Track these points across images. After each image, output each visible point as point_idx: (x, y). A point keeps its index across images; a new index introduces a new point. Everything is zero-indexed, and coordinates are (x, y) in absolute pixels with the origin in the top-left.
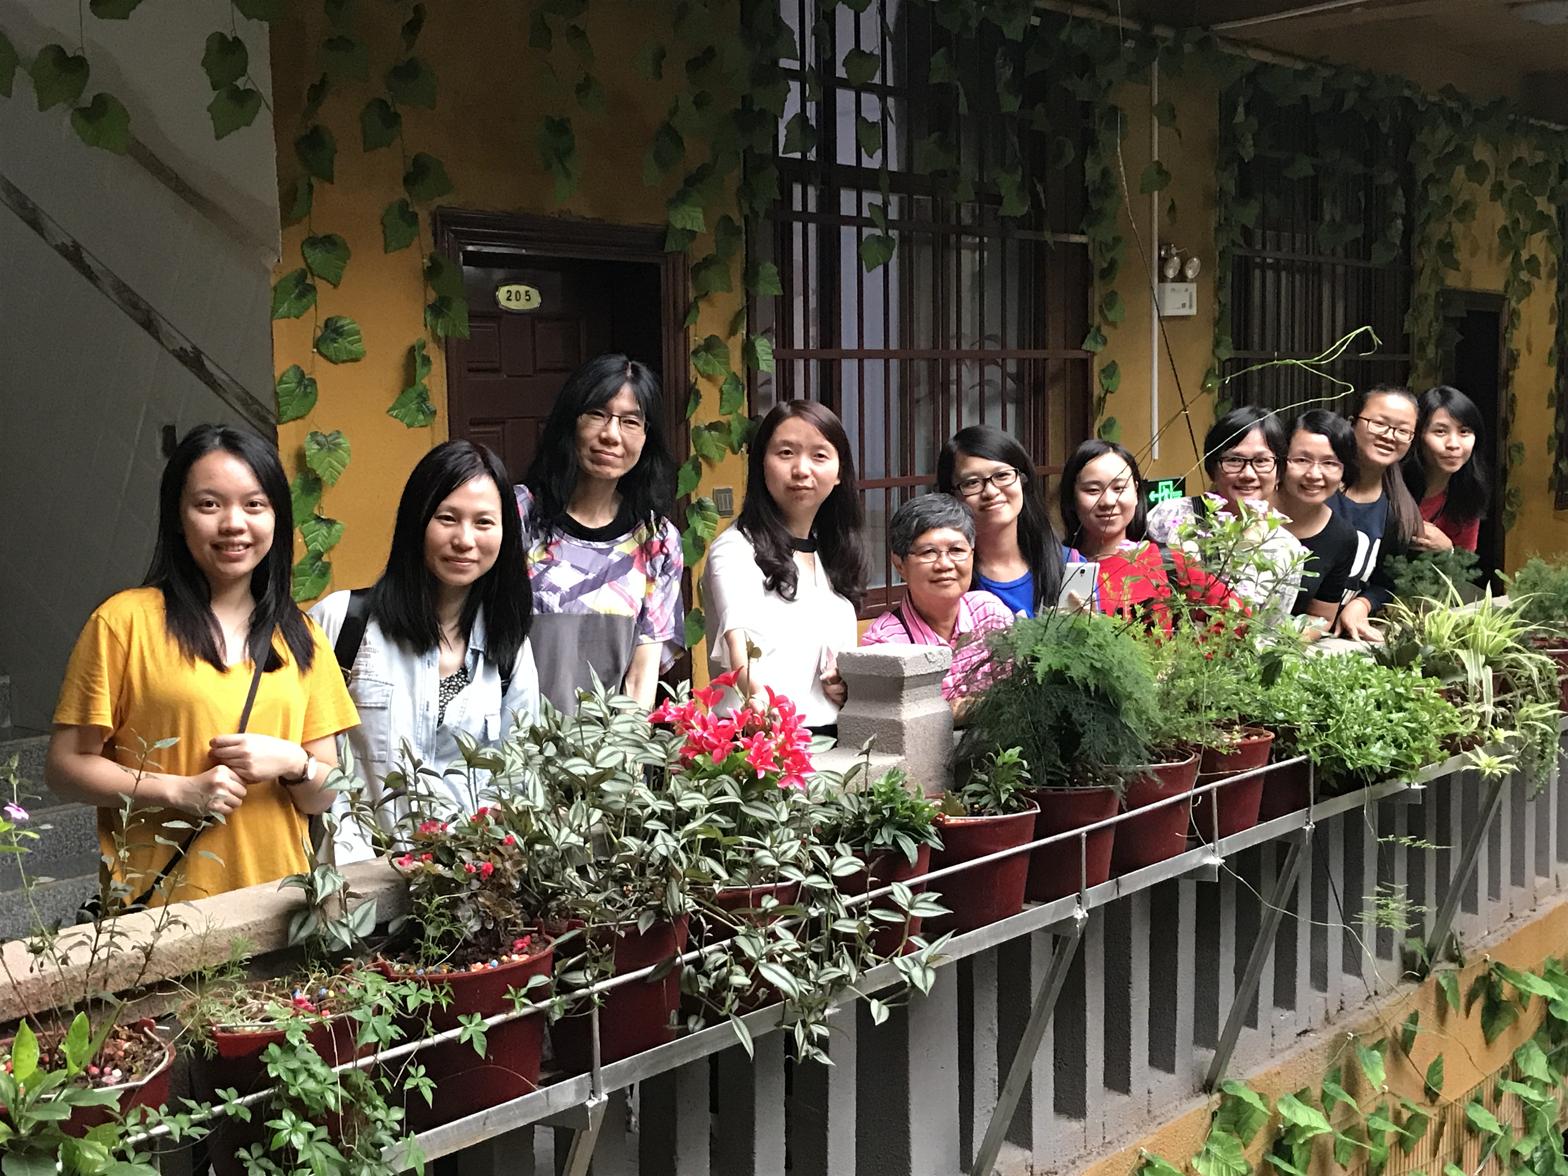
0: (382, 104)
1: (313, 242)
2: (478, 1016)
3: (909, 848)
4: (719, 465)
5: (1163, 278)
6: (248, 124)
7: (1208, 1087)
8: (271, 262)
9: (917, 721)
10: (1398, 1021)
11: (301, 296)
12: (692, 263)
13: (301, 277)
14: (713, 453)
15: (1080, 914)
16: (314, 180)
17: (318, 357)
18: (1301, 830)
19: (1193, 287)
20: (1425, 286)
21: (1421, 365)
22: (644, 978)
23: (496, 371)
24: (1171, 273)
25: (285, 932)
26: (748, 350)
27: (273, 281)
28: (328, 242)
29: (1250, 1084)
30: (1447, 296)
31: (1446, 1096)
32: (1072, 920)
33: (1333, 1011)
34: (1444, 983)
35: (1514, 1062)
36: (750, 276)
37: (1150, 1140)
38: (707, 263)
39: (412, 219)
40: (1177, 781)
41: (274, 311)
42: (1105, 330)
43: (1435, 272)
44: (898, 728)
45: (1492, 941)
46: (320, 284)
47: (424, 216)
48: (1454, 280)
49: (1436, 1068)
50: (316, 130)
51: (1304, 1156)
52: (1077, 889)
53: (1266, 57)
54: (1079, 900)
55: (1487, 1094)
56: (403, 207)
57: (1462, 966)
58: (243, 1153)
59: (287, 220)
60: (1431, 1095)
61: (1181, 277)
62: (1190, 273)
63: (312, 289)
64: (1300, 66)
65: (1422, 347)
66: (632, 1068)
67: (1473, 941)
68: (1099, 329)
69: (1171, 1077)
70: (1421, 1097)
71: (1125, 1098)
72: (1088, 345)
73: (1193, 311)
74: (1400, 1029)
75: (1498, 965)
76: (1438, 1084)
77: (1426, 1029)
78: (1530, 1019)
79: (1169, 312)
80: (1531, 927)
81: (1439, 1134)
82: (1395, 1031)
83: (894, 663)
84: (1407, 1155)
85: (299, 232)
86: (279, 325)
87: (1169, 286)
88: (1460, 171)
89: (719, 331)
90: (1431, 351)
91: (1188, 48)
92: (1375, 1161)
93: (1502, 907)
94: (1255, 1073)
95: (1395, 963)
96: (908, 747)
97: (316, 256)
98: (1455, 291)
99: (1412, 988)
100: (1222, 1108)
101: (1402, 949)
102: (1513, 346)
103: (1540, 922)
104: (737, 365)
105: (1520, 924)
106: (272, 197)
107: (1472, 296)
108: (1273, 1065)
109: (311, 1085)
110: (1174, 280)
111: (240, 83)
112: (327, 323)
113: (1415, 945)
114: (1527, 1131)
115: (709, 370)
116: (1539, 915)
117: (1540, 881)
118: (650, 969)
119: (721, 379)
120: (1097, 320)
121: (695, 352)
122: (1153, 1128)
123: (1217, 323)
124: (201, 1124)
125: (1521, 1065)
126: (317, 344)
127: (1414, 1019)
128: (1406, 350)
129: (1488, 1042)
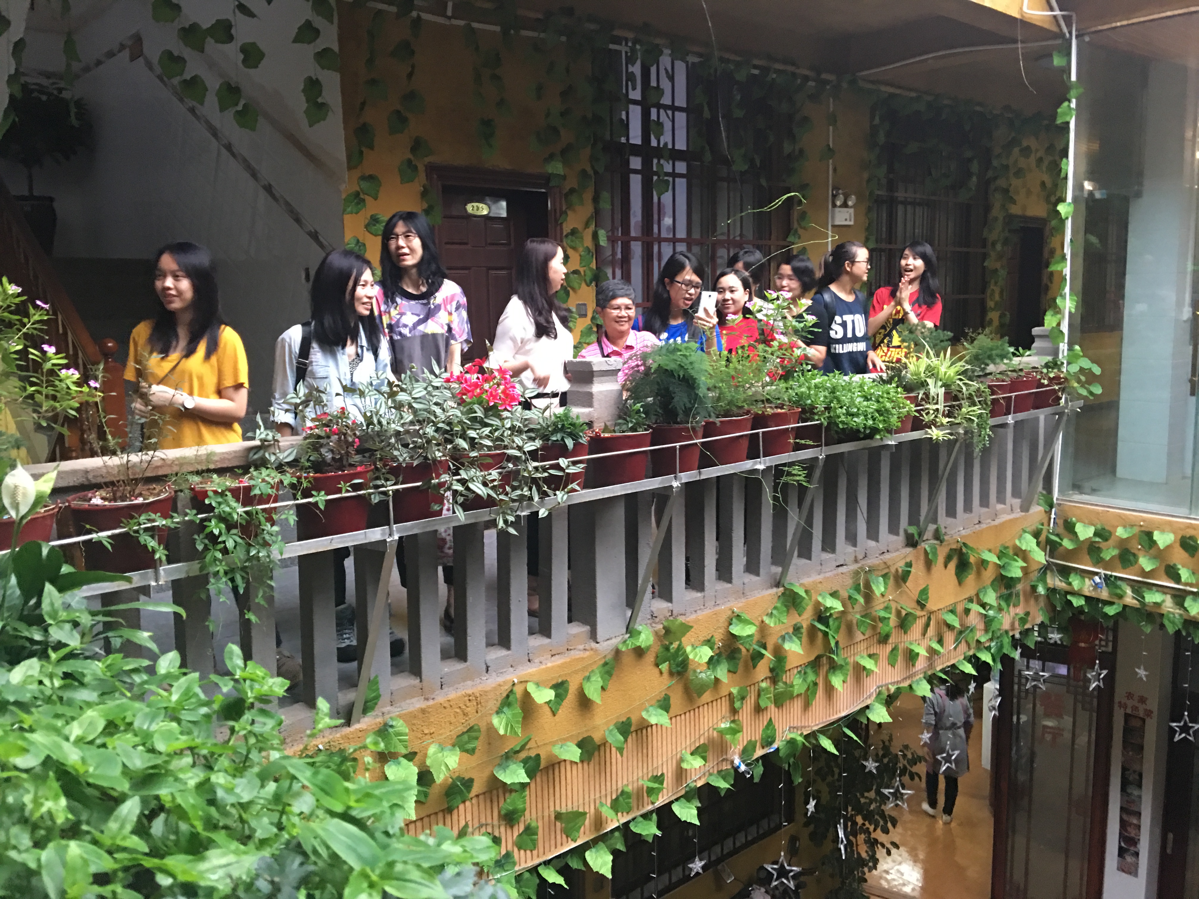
0: (398, 112)
1: (363, 178)
2: (323, 493)
3: (570, 443)
4: (580, 292)
5: (834, 205)
6: (324, 119)
7: (778, 585)
8: (343, 187)
9: (601, 392)
10: (900, 565)
11: (358, 204)
12: (565, 192)
13: (357, 194)
14: (576, 285)
15: (675, 484)
16: (363, 149)
17: (367, 234)
18: (817, 458)
19: (852, 211)
20: (996, 212)
21: (993, 254)
22: (418, 487)
23: (466, 244)
24: (838, 203)
25: (247, 456)
26: (595, 236)
27: (344, 196)
28: (371, 178)
29: (801, 585)
30: (1010, 218)
31: (931, 605)
32: (671, 487)
33: (860, 557)
34: (928, 549)
35: (977, 595)
36: (596, 200)
37: (740, 605)
38: (572, 191)
39: (415, 169)
40: (737, 426)
41: (344, 210)
42: (801, 231)
43: (1003, 206)
44: (590, 395)
45: (963, 532)
46: (368, 199)
47: (421, 168)
48: (1015, 210)
49: (924, 592)
50: (364, 125)
51: (836, 623)
52: (675, 473)
53: (891, 90)
54: (675, 478)
55: (960, 609)
56: (409, 162)
57: (941, 542)
58: (196, 537)
59: (350, 168)
60: (921, 605)
61: (845, 205)
62: (850, 203)
63: (364, 200)
64: (913, 94)
65: (994, 244)
66: (412, 527)
67: (952, 532)
68: (796, 231)
69: (757, 578)
70: (914, 605)
71: (729, 585)
72: (791, 239)
73: (852, 223)
74: (900, 570)
75: (964, 544)
76: (926, 599)
77: (918, 570)
78: (989, 575)
79: (837, 223)
80: (990, 528)
81: (927, 625)
82: (897, 570)
83: (589, 364)
84: (905, 633)
85: (357, 173)
86: (347, 217)
87: (837, 210)
88: (1016, 150)
89: (580, 226)
90: (999, 247)
91: (845, 85)
92: (883, 633)
93: (974, 517)
94: (806, 581)
95: (901, 539)
96: (596, 403)
97: (364, 185)
98: (1017, 216)
99: (909, 550)
100: (783, 594)
101: (906, 531)
102: (1052, 246)
103: (996, 526)
104: (588, 242)
105: (983, 526)
106: (342, 155)
107: (1025, 219)
108: (819, 578)
109: (227, 509)
110: (840, 206)
111: (320, 100)
112: (372, 216)
113: (912, 530)
114: (986, 630)
115: (573, 244)
116: (997, 522)
117: (1000, 507)
118: (419, 484)
119: (581, 249)
120: (795, 225)
121: (567, 236)
122: (743, 600)
123: (867, 229)
124: (177, 523)
125: (981, 597)
126: (367, 226)
127: (909, 565)
128: (984, 246)
129: (960, 583)
